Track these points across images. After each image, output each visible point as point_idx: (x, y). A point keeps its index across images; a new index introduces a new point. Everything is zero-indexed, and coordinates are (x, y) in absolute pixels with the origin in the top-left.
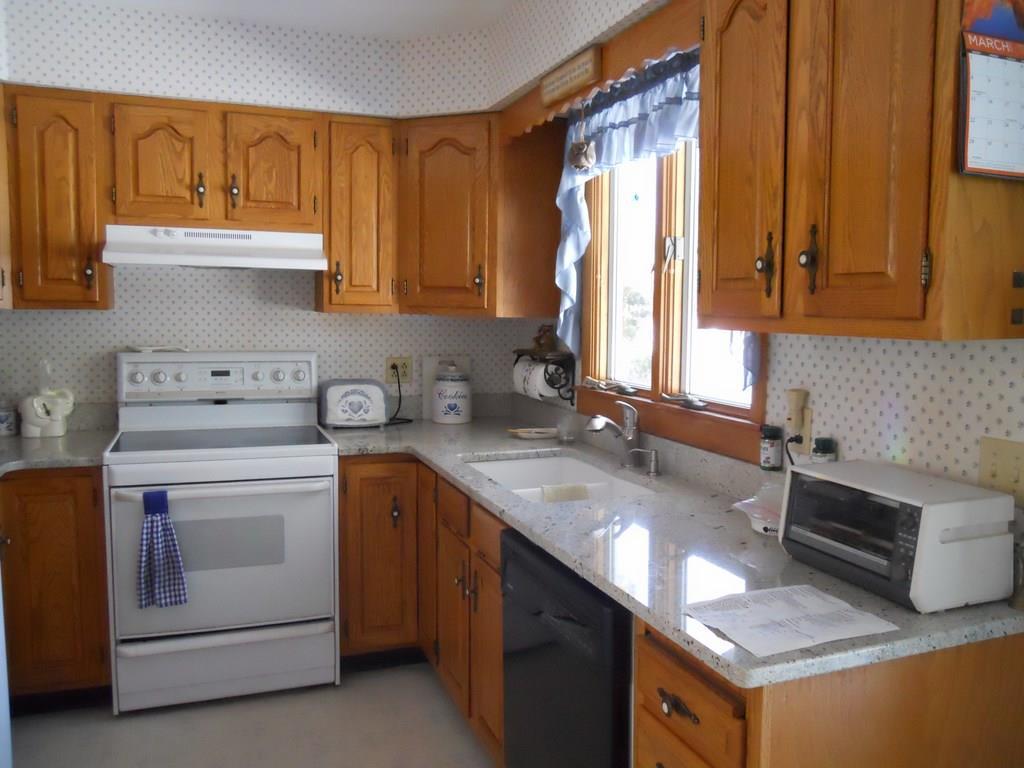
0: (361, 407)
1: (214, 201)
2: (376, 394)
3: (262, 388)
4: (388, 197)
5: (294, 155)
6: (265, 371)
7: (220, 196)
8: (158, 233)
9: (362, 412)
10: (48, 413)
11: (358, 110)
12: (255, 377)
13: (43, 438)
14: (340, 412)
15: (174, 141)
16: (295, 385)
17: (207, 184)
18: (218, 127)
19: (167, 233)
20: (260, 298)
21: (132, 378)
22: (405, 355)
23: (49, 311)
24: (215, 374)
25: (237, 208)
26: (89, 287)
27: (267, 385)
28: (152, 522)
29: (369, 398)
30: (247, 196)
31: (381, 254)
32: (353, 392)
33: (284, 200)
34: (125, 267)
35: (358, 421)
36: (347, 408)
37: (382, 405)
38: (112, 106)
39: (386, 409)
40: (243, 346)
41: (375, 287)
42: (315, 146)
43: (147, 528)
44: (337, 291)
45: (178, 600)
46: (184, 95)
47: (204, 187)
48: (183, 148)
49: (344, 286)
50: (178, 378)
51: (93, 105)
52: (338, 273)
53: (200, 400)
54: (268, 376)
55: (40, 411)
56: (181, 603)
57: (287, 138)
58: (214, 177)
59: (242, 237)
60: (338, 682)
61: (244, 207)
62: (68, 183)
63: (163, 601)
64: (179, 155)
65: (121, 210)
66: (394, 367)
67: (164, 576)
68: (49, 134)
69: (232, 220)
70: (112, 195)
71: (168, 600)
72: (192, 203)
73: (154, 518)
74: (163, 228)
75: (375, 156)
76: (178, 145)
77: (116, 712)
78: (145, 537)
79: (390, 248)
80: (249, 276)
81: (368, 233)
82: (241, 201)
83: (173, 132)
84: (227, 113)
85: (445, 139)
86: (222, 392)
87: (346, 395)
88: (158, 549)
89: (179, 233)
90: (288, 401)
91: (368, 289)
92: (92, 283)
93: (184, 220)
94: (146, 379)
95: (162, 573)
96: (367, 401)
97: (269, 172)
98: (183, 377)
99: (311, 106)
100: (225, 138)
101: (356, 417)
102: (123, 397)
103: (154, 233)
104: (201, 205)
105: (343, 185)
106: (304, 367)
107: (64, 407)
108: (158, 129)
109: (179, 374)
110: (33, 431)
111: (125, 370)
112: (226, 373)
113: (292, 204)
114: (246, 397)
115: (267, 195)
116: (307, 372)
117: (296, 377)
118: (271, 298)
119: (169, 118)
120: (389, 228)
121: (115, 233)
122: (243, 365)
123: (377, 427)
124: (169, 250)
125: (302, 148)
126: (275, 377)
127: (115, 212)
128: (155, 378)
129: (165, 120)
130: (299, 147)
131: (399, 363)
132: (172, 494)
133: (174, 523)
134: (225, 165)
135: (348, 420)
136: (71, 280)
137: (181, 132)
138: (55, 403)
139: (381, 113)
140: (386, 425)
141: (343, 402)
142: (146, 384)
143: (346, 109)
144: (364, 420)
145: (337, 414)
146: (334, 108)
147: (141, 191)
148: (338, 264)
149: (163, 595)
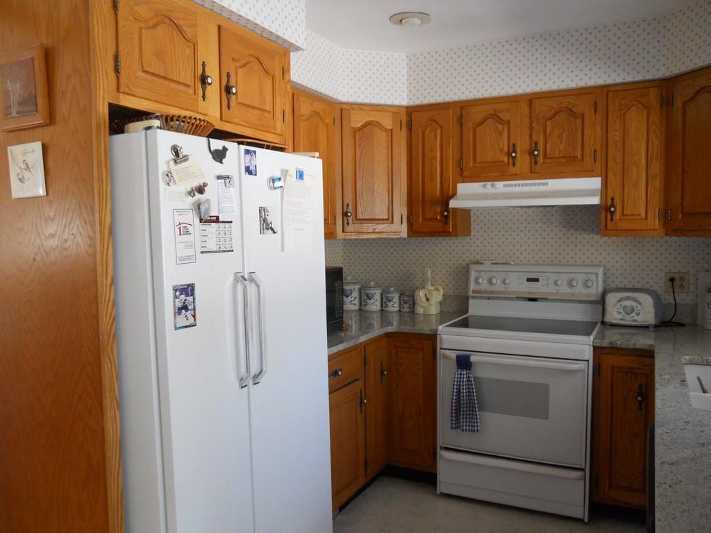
0: (633, 311)
1: (523, 162)
2: (647, 301)
3: (560, 292)
4: (656, 143)
5: (579, 121)
6: (563, 280)
7: (527, 157)
8: (487, 186)
9: (634, 314)
10: (427, 300)
11: (629, 79)
12: (556, 283)
13: (424, 315)
14: (615, 313)
15: (498, 125)
16: (584, 291)
17: (518, 151)
18: (526, 109)
19: (492, 186)
20: (565, 227)
21: (477, 281)
22: (683, 271)
23: (428, 238)
24: (529, 280)
25: (539, 164)
26: (446, 223)
27: (564, 289)
28: (461, 374)
29: (640, 304)
30: (545, 156)
31: (649, 189)
32: (628, 298)
33: (571, 155)
34: (478, 209)
35: (630, 321)
36: (621, 310)
37: (652, 310)
38: (462, 108)
39: (656, 314)
40: (552, 261)
41: (643, 214)
42: (595, 112)
43: (458, 378)
44: (612, 220)
45: (473, 430)
46: (503, 93)
47: (516, 154)
48: (503, 128)
49: (618, 215)
50: (504, 282)
51: (451, 110)
52: (612, 205)
53: (517, 298)
54: (565, 283)
55: (424, 299)
56: (474, 431)
57: (574, 109)
58: (523, 144)
59: (542, 184)
60: (586, 520)
61: (543, 163)
62: (436, 159)
63: (464, 428)
64: (501, 134)
65: (465, 174)
66: (672, 280)
67: (466, 411)
68: (427, 132)
69: (535, 173)
70: (460, 163)
71: (468, 428)
72: (508, 164)
73: (462, 372)
74: (491, 183)
75: (645, 113)
76: (500, 127)
77: (438, 492)
78: (456, 383)
79: (657, 183)
80: (557, 212)
81: (638, 174)
82: (541, 160)
83: (498, 119)
84: (531, 100)
85: (705, 87)
86: (532, 293)
87: (621, 300)
88: (463, 393)
89: (500, 186)
90: (580, 302)
91: (638, 217)
92: (448, 220)
93: (503, 176)
94: (485, 281)
95: (465, 409)
96: (639, 306)
97: (560, 136)
98: (507, 281)
99: (591, 83)
100: (531, 117)
101: (628, 317)
102: (471, 293)
103: (484, 186)
104: (514, 165)
105: (617, 138)
106: (593, 277)
107: (437, 297)
108: (487, 119)
109: (505, 279)
110: (420, 310)
111: (473, 275)
112: (537, 280)
113: (577, 157)
114: (549, 298)
115: (559, 153)
116: (595, 280)
117: (586, 285)
118: (573, 227)
119: (495, 111)
120: (657, 168)
121: (462, 188)
122: (547, 274)
123: (646, 327)
124: (495, 197)
125: (586, 116)
126: (570, 285)
127: (461, 175)
128: (490, 281)
129: (492, 112)
130: (583, 115)
131: (677, 277)
132: (473, 358)
133: (474, 378)
134: (531, 136)
135: (622, 319)
136: (437, 219)
137: (502, 118)
138: (431, 294)
139: (648, 77)
140: (656, 326)
141: (618, 306)
142: (484, 285)
143: (619, 80)
144: (635, 321)
145: (613, 315)
146: (609, 81)
147: (477, 161)
148: (612, 199)
149: (465, 424)
